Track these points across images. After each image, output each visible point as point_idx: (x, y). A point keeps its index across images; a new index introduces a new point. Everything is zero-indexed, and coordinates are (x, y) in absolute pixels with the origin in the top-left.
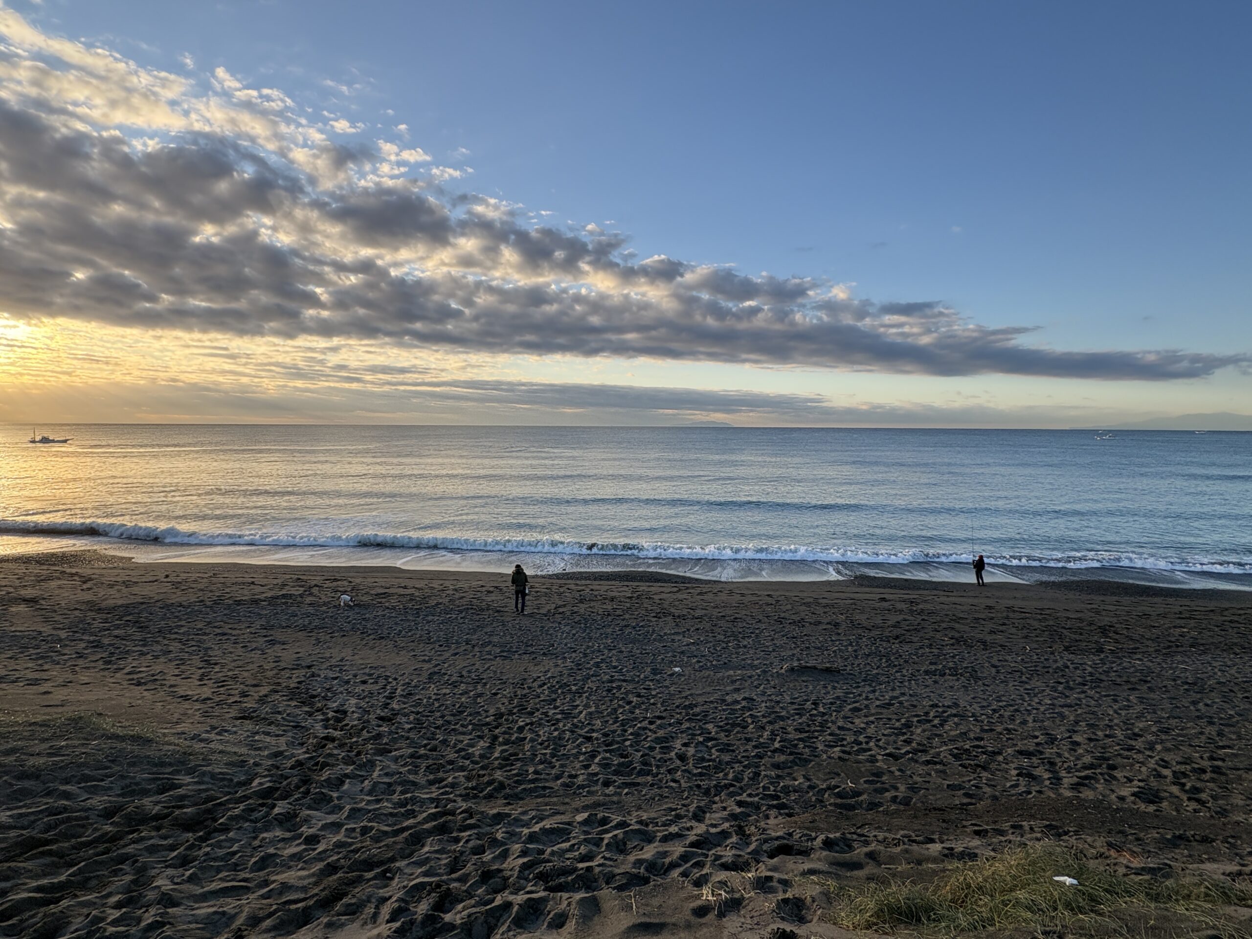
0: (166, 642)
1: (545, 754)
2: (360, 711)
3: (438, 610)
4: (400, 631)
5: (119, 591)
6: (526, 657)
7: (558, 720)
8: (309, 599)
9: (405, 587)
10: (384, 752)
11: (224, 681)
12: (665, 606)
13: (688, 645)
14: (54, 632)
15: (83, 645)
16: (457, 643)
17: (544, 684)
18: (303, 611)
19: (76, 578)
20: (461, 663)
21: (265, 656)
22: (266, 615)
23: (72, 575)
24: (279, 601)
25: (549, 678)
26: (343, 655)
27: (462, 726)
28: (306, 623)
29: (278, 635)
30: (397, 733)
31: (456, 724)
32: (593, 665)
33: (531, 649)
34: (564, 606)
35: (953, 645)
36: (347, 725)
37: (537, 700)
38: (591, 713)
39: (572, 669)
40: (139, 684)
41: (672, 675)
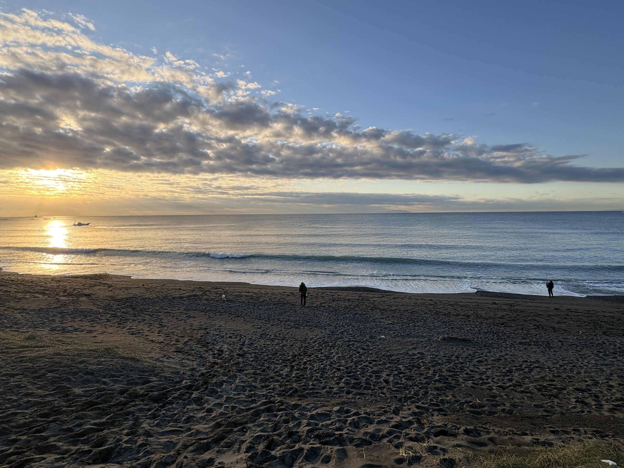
0: (144, 315)
1: (317, 376)
2: (229, 351)
3: (264, 303)
4: (247, 313)
5: (123, 291)
6: (307, 328)
7: (323, 360)
8: (205, 297)
9: (249, 292)
10: (241, 371)
11: (168, 334)
12: (376, 304)
13: (388, 324)
14: (97, 310)
15: (109, 316)
16: (274, 320)
17: (316, 341)
18: (203, 302)
19: (106, 285)
20: (275, 330)
21: (186, 323)
22: (186, 304)
23: (104, 284)
24: (192, 298)
25: (318, 339)
26: (221, 324)
27: (277, 360)
28: (204, 308)
29: (192, 313)
30: (246, 362)
31: (274, 359)
32: (340, 333)
33: (309, 324)
34: (325, 303)
35: (535, 329)
36: (223, 357)
37: (313, 349)
38: (339, 357)
39: (329, 334)
40: (133, 334)
41: (380, 339)
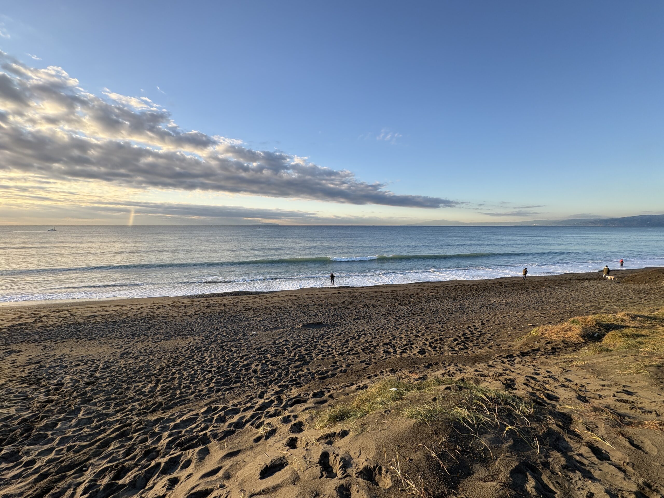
1: (187, 383)
2: (73, 381)
3: (127, 320)
4: (103, 335)
6: (179, 338)
7: (194, 366)
8: (39, 324)
9: (107, 311)
10: (87, 401)
12: (249, 305)
13: (260, 321)
16: (139, 336)
17: (188, 349)
18: (35, 331)
20: (140, 346)
21: (4, 361)
24: (16, 328)
25: (191, 346)
26: (63, 352)
27: (139, 378)
29: (15, 347)
30: (97, 389)
31: (136, 378)
32: (214, 337)
33: (181, 333)
34: (200, 310)
36: (63, 391)
37: (184, 358)
38: (212, 359)
39: (203, 340)
41: (252, 336)
